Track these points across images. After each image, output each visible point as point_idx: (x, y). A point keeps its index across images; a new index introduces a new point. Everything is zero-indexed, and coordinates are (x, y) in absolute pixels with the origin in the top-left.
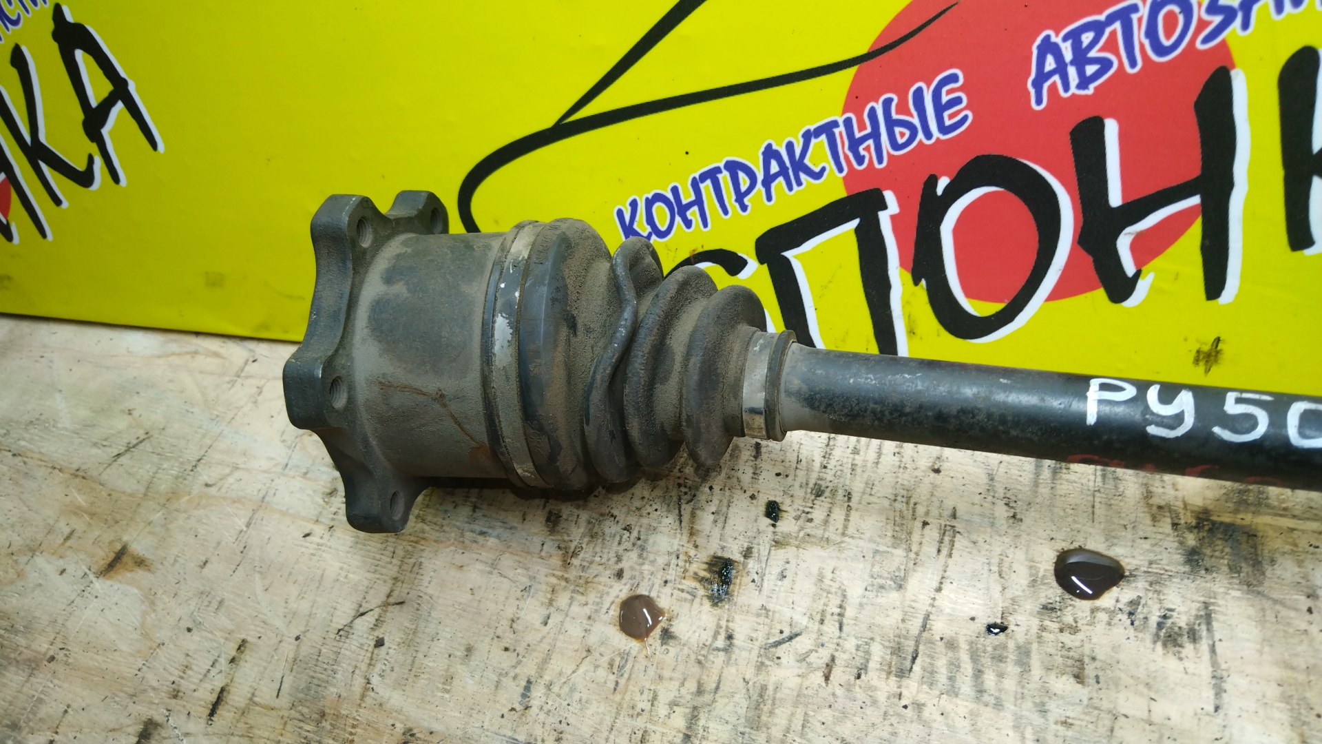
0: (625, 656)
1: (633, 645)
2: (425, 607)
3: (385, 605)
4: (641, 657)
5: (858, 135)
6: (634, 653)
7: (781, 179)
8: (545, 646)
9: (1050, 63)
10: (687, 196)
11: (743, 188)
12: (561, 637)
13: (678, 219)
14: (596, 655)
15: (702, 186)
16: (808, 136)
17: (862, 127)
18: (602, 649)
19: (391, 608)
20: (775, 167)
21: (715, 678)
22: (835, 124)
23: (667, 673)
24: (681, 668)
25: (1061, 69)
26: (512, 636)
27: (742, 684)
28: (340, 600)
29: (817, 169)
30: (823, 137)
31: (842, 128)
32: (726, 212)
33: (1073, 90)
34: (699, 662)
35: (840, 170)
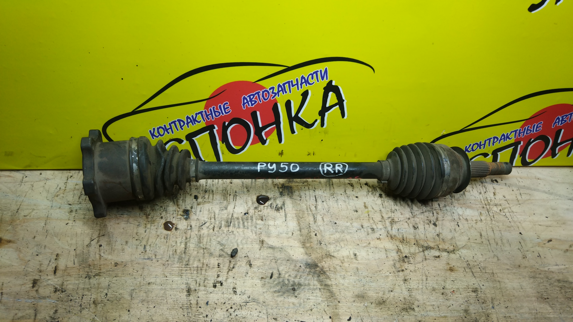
0: (167, 235)
1: (169, 232)
2: (111, 235)
3: (99, 237)
4: (171, 234)
5: (521, 132)
6: (169, 234)
7: (503, 140)
8: (147, 237)
9: (558, 121)
10: (483, 143)
11: (495, 141)
12: (150, 234)
13: (479, 147)
14: (160, 236)
15: (487, 141)
16: (511, 132)
17: (522, 130)
18: (161, 235)
19: (101, 237)
20: (503, 137)
21: (189, 235)
22: (518, 130)
23: (178, 237)
24: (181, 235)
25: (559, 122)
26: (137, 237)
27: (195, 235)
28: (84, 238)
29: (511, 138)
30: (514, 132)
31: (518, 131)
32: (489, 146)
33: (559, 125)
34: (185, 233)
35: (515, 138)
